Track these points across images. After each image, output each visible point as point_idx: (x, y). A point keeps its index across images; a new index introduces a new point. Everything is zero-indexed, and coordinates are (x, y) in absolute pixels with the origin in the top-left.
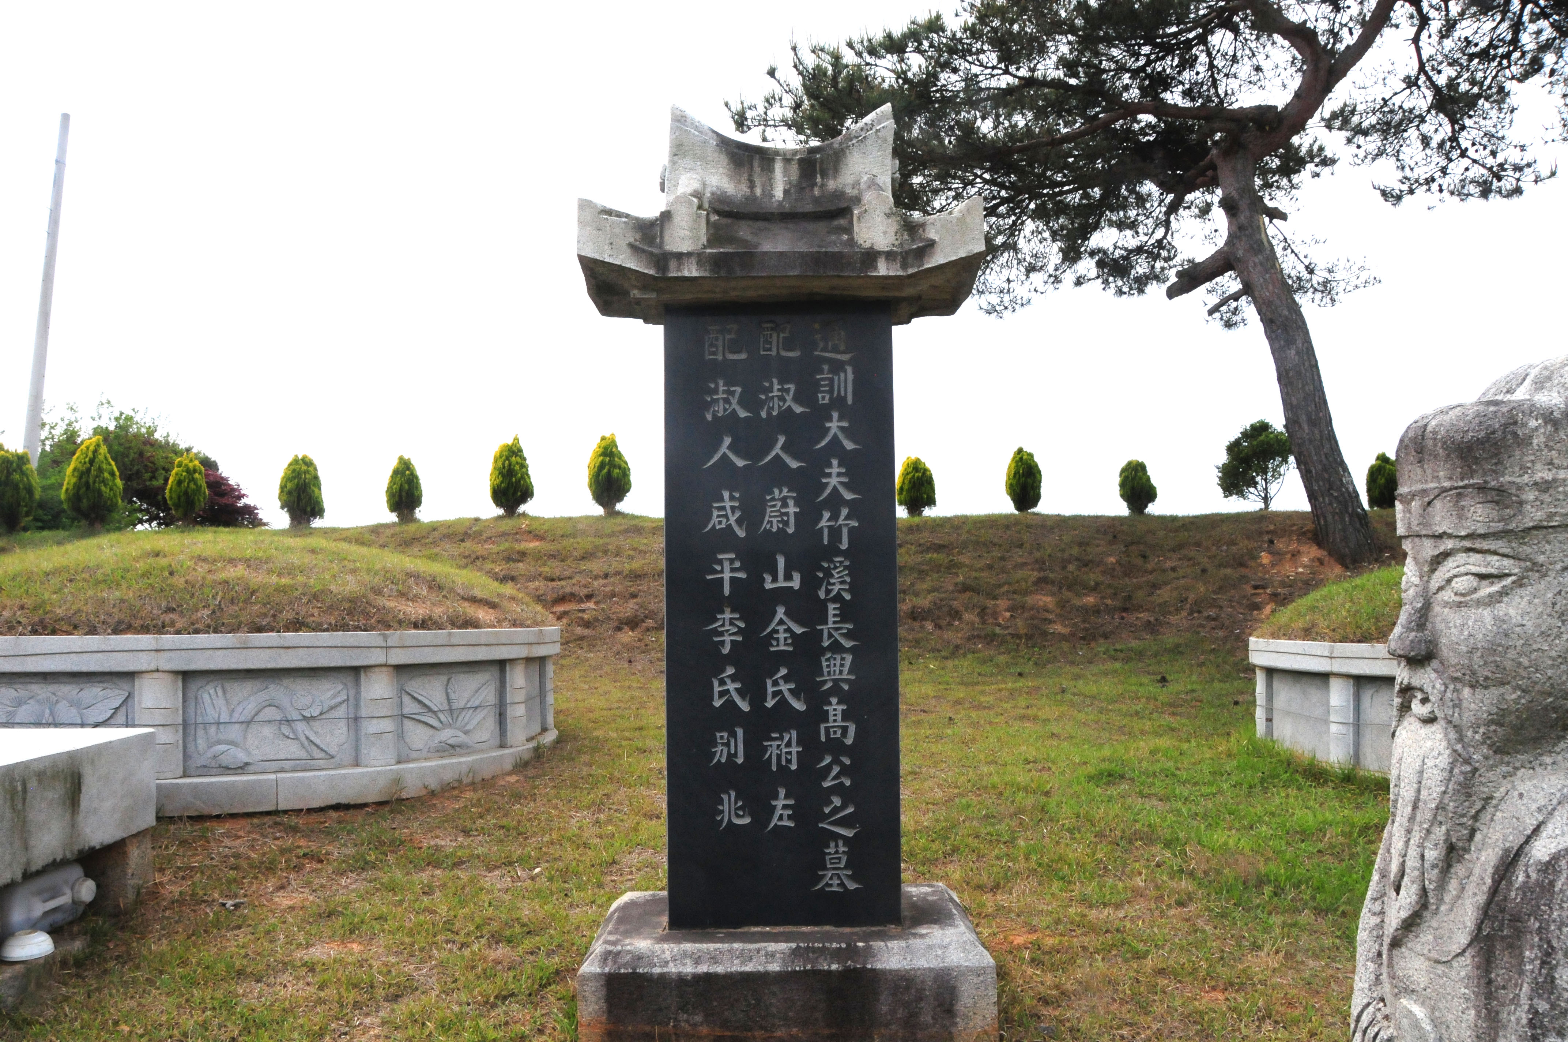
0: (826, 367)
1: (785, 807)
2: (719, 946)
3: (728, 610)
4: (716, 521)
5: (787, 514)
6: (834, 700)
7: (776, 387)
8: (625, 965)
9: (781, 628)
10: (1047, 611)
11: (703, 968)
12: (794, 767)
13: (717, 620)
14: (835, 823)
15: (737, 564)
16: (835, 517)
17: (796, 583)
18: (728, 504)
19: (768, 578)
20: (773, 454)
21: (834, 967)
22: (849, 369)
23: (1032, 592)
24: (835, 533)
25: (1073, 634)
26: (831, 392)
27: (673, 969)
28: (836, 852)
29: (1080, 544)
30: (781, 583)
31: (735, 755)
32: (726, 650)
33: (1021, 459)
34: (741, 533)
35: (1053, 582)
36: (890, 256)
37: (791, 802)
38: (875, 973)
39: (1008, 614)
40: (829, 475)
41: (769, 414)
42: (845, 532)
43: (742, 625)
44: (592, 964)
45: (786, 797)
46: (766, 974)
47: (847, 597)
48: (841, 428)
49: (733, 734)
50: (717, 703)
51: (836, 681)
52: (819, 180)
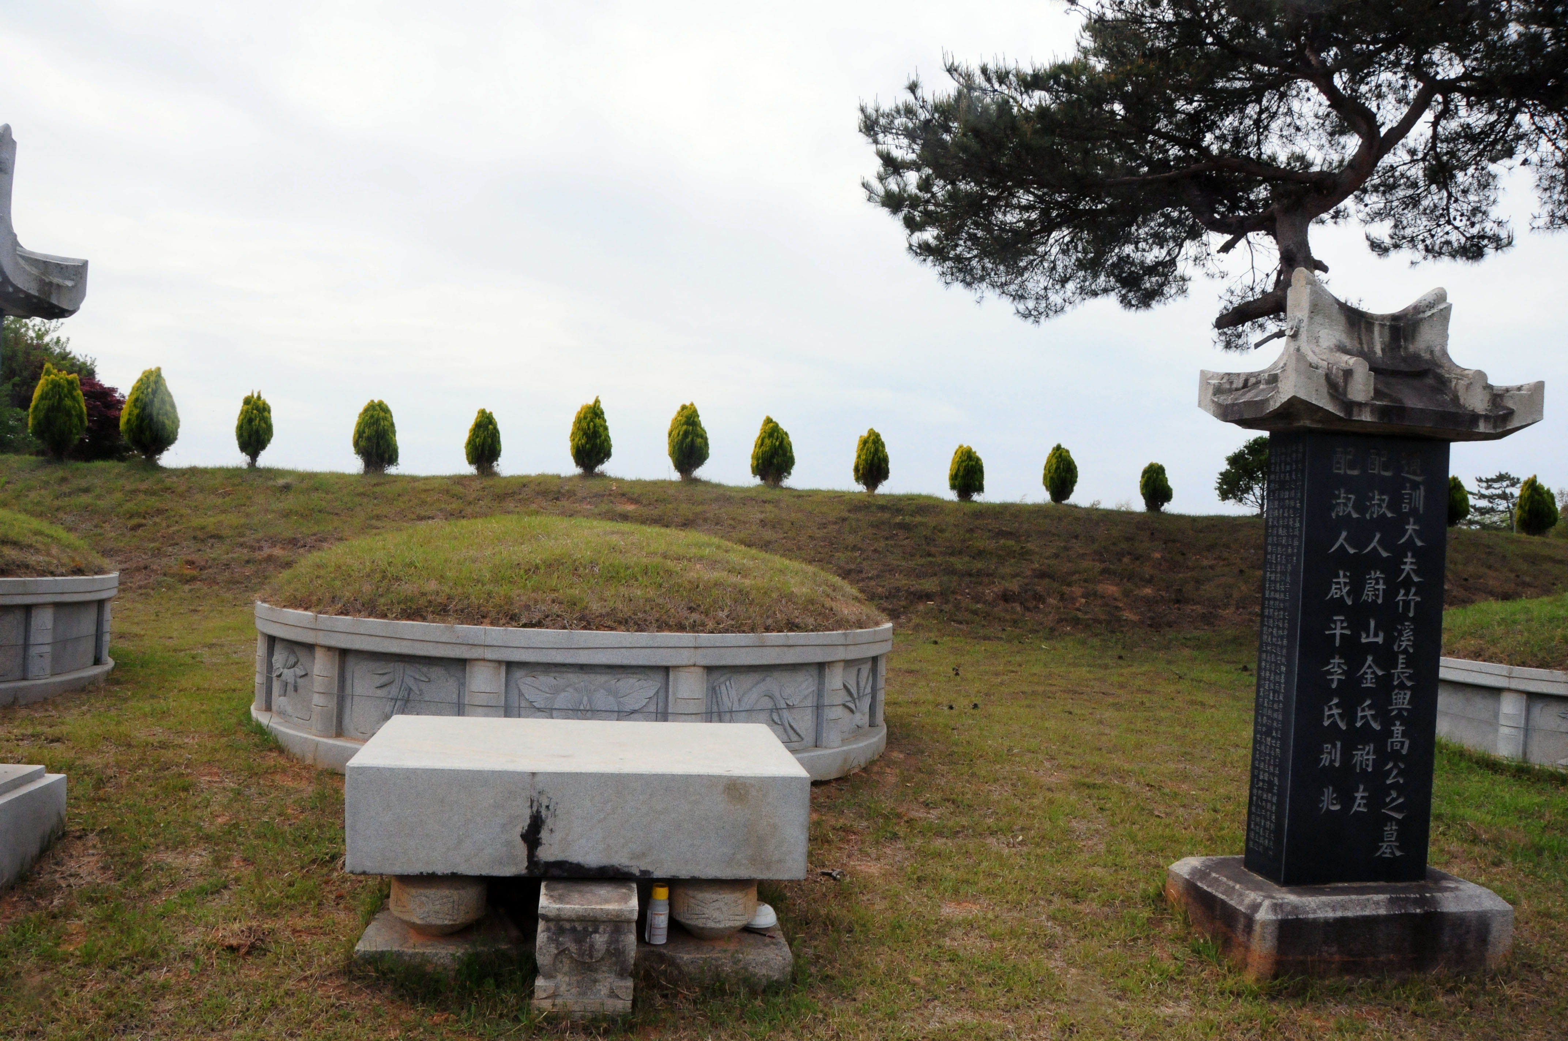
0: (1408, 485)
1: (1362, 798)
2: (1342, 897)
3: (1337, 657)
4: (1334, 592)
5: (1378, 590)
6: (1398, 723)
7: (1377, 497)
8: (1289, 913)
9: (1369, 671)
10: (1115, 599)
11: (1339, 914)
12: (1370, 770)
13: (1330, 663)
14: (1392, 809)
15: (1345, 624)
16: (1407, 594)
17: (1380, 640)
18: (1342, 580)
19: (1364, 635)
20: (1372, 546)
21: (1418, 911)
22: (1422, 488)
23: (1100, 582)
24: (1407, 603)
25: (1143, 622)
26: (1410, 503)
27: (1321, 915)
28: (1391, 830)
29: (1128, 539)
30: (1371, 640)
31: (1335, 761)
32: (1334, 686)
33: (1060, 455)
34: (1350, 603)
35: (1115, 573)
36: (1487, 418)
37: (1366, 794)
38: (1443, 915)
39: (1083, 600)
40: (1405, 563)
41: (1371, 516)
42: (1412, 604)
43: (1345, 668)
44: (1267, 913)
45: (1364, 791)
46: (1378, 916)
47: (1411, 651)
48: (1414, 530)
49: (1334, 746)
50: (1326, 723)
51: (1400, 710)
52: (1402, 343)
